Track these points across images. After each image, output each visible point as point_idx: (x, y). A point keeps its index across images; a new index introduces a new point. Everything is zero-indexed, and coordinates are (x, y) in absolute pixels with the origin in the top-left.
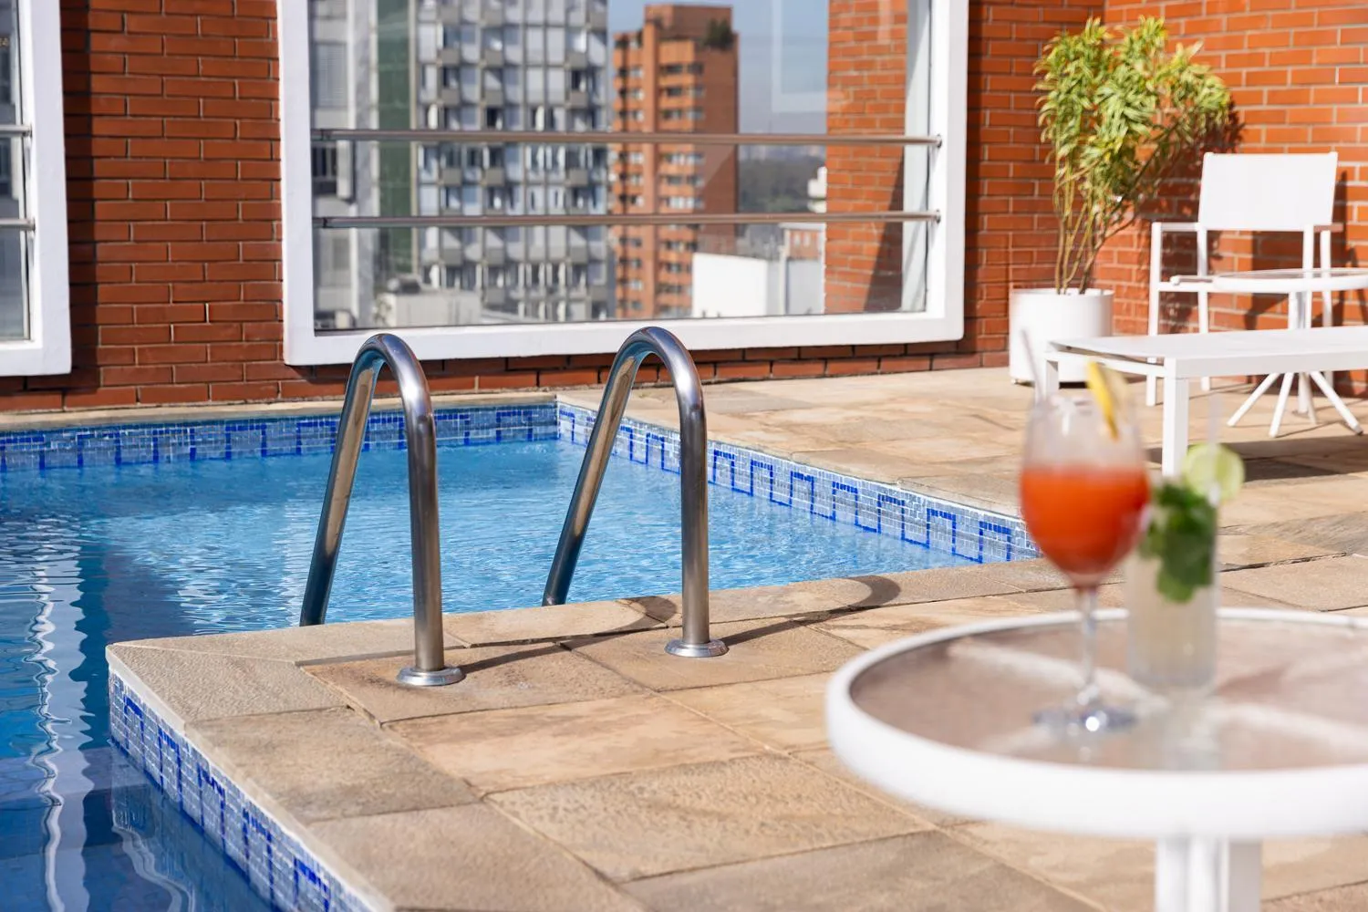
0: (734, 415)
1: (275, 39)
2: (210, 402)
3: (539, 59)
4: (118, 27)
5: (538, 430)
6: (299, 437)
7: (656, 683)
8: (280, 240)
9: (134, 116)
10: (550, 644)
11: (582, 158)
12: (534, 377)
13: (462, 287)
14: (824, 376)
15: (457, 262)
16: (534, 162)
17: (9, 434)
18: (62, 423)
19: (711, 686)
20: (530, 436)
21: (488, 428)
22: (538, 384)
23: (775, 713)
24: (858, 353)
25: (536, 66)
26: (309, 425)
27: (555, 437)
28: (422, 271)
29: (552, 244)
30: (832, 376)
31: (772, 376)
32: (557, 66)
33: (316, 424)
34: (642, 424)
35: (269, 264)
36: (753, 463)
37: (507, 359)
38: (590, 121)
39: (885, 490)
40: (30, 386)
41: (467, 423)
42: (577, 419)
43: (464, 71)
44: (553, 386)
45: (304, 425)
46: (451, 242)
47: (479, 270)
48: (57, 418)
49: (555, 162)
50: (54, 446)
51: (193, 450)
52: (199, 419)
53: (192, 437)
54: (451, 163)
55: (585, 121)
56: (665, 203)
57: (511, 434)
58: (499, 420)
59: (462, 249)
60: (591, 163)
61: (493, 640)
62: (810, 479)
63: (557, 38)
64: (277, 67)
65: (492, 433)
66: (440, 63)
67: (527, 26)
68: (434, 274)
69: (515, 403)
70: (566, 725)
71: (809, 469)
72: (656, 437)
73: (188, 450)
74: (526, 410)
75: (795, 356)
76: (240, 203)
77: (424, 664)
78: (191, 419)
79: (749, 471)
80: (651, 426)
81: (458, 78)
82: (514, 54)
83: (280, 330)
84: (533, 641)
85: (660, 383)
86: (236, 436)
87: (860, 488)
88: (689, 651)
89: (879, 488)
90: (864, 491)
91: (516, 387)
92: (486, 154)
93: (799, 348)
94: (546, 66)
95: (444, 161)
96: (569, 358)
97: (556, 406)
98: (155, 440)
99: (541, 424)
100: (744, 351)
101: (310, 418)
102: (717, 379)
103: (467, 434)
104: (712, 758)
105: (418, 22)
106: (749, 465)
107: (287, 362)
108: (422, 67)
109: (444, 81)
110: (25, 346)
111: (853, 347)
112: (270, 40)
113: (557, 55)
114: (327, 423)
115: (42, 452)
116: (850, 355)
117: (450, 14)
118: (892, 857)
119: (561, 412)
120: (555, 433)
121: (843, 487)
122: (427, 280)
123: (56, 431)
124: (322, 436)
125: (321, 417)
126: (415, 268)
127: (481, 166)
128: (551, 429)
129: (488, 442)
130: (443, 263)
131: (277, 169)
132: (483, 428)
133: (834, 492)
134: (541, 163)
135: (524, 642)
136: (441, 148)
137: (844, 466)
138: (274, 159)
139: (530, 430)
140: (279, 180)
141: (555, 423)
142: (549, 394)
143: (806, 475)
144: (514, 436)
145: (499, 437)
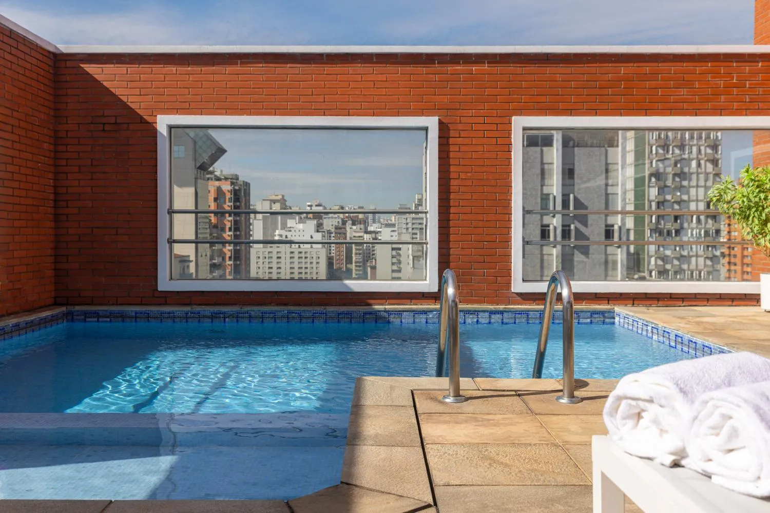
0: (679, 317)
1: (511, 179)
2: (485, 304)
3: (695, 198)
4: (458, 177)
5: (607, 320)
6: (515, 318)
7: (537, 412)
8: (511, 249)
9: (462, 206)
10: (514, 393)
11: (711, 233)
12: (607, 302)
13: (663, 278)
14: (732, 306)
15: (662, 269)
16: (692, 235)
17: (416, 311)
18: (433, 308)
19: (559, 415)
20: (604, 322)
21: (587, 318)
22: (608, 303)
23: (574, 428)
24: (748, 297)
25: (693, 201)
26: (519, 314)
27: (613, 323)
28: (649, 272)
29: (699, 263)
30: (735, 306)
31: (708, 304)
32: (701, 201)
33: (521, 314)
34: (641, 319)
35: (507, 257)
36: (676, 335)
37: (596, 294)
38: (714, 220)
39: (721, 348)
40: (425, 296)
41: (579, 316)
42: (621, 317)
43: (665, 203)
44: (614, 305)
45: (517, 314)
46: (660, 262)
47: (670, 272)
48: (432, 307)
49: (700, 234)
50: (431, 316)
51: (477, 320)
52: (480, 309)
53: (477, 316)
54: (660, 235)
55: (712, 220)
56: (746, 249)
57: (596, 321)
58: (591, 316)
59: (664, 265)
60: (714, 235)
61: (492, 388)
62: (695, 343)
63: (701, 191)
64: (511, 189)
65: (589, 320)
66: (656, 200)
67: (690, 187)
68: (653, 273)
69: (599, 310)
70: (485, 423)
71: (695, 338)
72: (645, 324)
73: (476, 320)
74: (602, 313)
75: (719, 297)
76: (498, 236)
77: (452, 394)
78: (476, 309)
79: (674, 339)
80: (643, 320)
81: (663, 206)
82: (685, 197)
83: (511, 280)
84: (508, 391)
85: (659, 305)
86: (493, 316)
87: (712, 347)
88: (565, 401)
89: (719, 348)
90: (714, 349)
91: (600, 304)
92: (673, 231)
93: (720, 294)
94: (697, 201)
95: (657, 235)
96: (621, 294)
97: (614, 312)
98: (464, 316)
99: (608, 318)
100: (695, 294)
101: (519, 311)
102: (683, 305)
103: (579, 320)
104: (528, 442)
105: (649, 187)
106: (674, 336)
107: (513, 291)
108: (650, 202)
109: (658, 207)
110: (425, 282)
111: (745, 295)
112: (509, 180)
113: (701, 197)
114: (526, 313)
115: (426, 318)
116: (744, 297)
117: (661, 183)
118: (561, 493)
119: (617, 314)
120: (614, 322)
121: (706, 346)
122: (651, 276)
123: (431, 311)
124: (524, 318)
125: (523, 311)
126: (646, 271)
127: (672, 236)
128: (612, 320)
129: (586, 324)
130: (656, 270)
131: (511, 224)
132: (585, 318)
133: (704, 349)
134: (695, 235)
135: (504, 391)
136: (657, 230)
137: (706, 338)
138: (510, 221)
139: (604, 320)
140: (511, 228)
141: (614, 318)
142: (612, 307)
143: (694, 341)
144: (597, 322)
145: (591, 322)
